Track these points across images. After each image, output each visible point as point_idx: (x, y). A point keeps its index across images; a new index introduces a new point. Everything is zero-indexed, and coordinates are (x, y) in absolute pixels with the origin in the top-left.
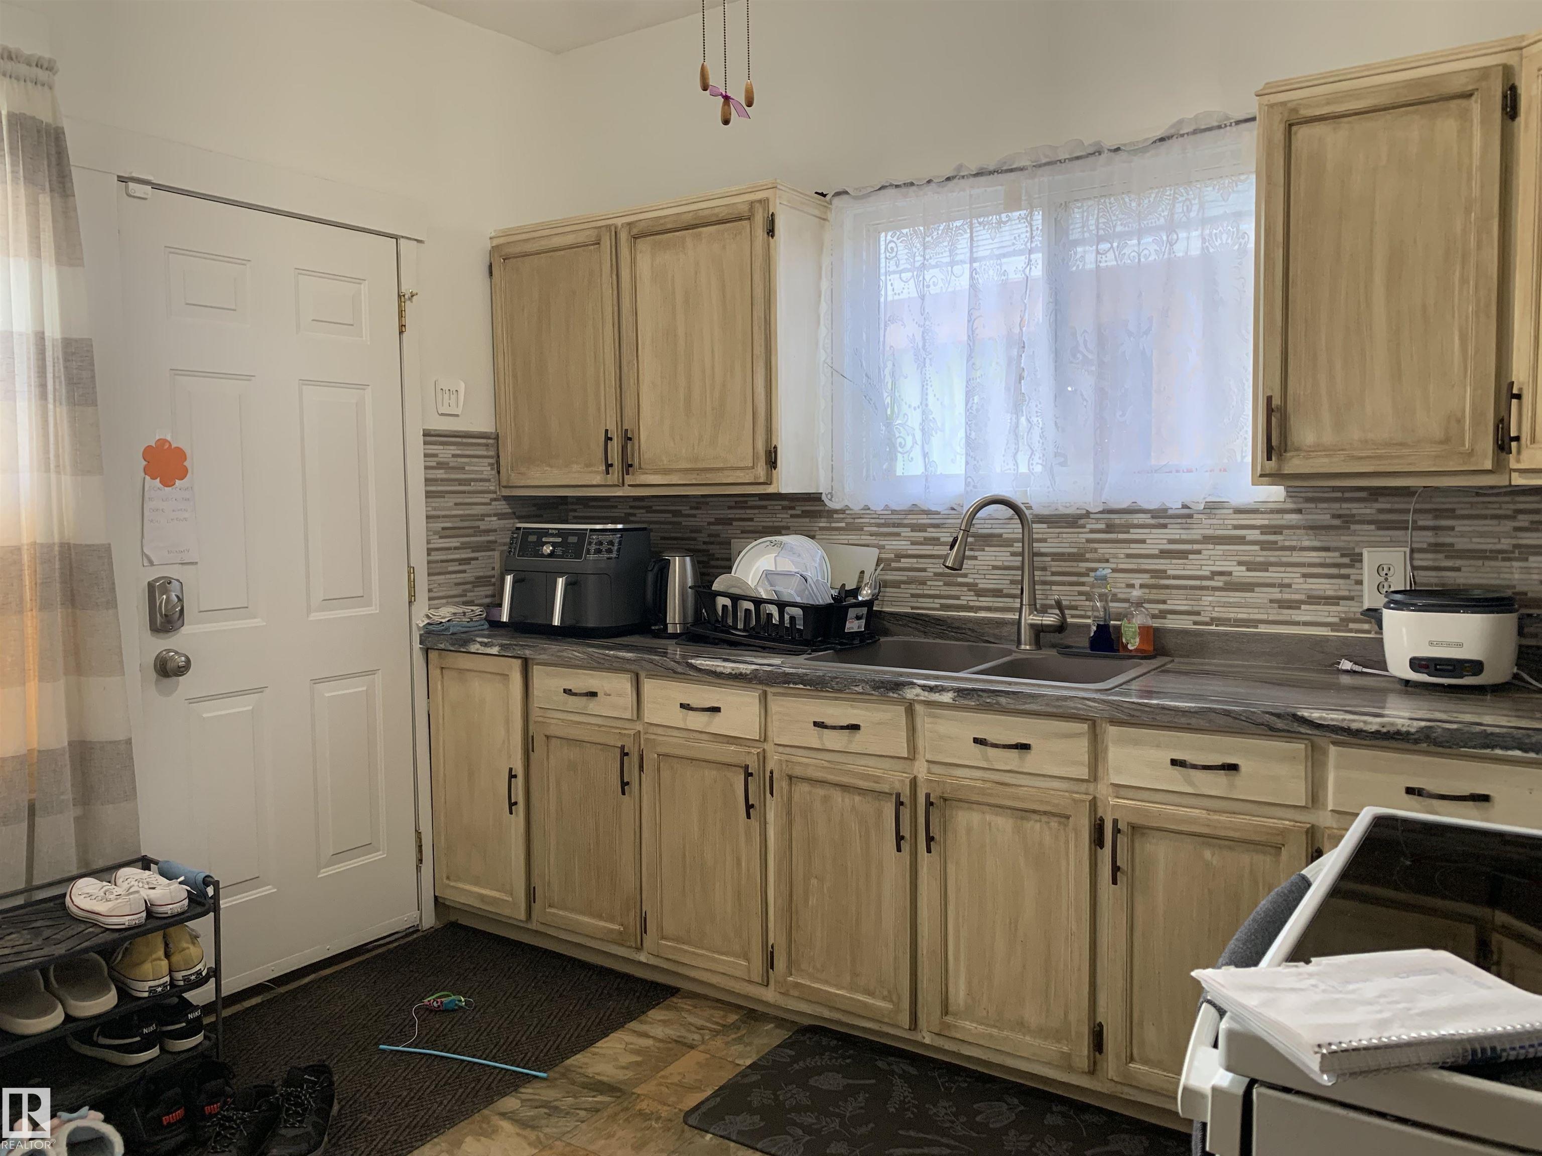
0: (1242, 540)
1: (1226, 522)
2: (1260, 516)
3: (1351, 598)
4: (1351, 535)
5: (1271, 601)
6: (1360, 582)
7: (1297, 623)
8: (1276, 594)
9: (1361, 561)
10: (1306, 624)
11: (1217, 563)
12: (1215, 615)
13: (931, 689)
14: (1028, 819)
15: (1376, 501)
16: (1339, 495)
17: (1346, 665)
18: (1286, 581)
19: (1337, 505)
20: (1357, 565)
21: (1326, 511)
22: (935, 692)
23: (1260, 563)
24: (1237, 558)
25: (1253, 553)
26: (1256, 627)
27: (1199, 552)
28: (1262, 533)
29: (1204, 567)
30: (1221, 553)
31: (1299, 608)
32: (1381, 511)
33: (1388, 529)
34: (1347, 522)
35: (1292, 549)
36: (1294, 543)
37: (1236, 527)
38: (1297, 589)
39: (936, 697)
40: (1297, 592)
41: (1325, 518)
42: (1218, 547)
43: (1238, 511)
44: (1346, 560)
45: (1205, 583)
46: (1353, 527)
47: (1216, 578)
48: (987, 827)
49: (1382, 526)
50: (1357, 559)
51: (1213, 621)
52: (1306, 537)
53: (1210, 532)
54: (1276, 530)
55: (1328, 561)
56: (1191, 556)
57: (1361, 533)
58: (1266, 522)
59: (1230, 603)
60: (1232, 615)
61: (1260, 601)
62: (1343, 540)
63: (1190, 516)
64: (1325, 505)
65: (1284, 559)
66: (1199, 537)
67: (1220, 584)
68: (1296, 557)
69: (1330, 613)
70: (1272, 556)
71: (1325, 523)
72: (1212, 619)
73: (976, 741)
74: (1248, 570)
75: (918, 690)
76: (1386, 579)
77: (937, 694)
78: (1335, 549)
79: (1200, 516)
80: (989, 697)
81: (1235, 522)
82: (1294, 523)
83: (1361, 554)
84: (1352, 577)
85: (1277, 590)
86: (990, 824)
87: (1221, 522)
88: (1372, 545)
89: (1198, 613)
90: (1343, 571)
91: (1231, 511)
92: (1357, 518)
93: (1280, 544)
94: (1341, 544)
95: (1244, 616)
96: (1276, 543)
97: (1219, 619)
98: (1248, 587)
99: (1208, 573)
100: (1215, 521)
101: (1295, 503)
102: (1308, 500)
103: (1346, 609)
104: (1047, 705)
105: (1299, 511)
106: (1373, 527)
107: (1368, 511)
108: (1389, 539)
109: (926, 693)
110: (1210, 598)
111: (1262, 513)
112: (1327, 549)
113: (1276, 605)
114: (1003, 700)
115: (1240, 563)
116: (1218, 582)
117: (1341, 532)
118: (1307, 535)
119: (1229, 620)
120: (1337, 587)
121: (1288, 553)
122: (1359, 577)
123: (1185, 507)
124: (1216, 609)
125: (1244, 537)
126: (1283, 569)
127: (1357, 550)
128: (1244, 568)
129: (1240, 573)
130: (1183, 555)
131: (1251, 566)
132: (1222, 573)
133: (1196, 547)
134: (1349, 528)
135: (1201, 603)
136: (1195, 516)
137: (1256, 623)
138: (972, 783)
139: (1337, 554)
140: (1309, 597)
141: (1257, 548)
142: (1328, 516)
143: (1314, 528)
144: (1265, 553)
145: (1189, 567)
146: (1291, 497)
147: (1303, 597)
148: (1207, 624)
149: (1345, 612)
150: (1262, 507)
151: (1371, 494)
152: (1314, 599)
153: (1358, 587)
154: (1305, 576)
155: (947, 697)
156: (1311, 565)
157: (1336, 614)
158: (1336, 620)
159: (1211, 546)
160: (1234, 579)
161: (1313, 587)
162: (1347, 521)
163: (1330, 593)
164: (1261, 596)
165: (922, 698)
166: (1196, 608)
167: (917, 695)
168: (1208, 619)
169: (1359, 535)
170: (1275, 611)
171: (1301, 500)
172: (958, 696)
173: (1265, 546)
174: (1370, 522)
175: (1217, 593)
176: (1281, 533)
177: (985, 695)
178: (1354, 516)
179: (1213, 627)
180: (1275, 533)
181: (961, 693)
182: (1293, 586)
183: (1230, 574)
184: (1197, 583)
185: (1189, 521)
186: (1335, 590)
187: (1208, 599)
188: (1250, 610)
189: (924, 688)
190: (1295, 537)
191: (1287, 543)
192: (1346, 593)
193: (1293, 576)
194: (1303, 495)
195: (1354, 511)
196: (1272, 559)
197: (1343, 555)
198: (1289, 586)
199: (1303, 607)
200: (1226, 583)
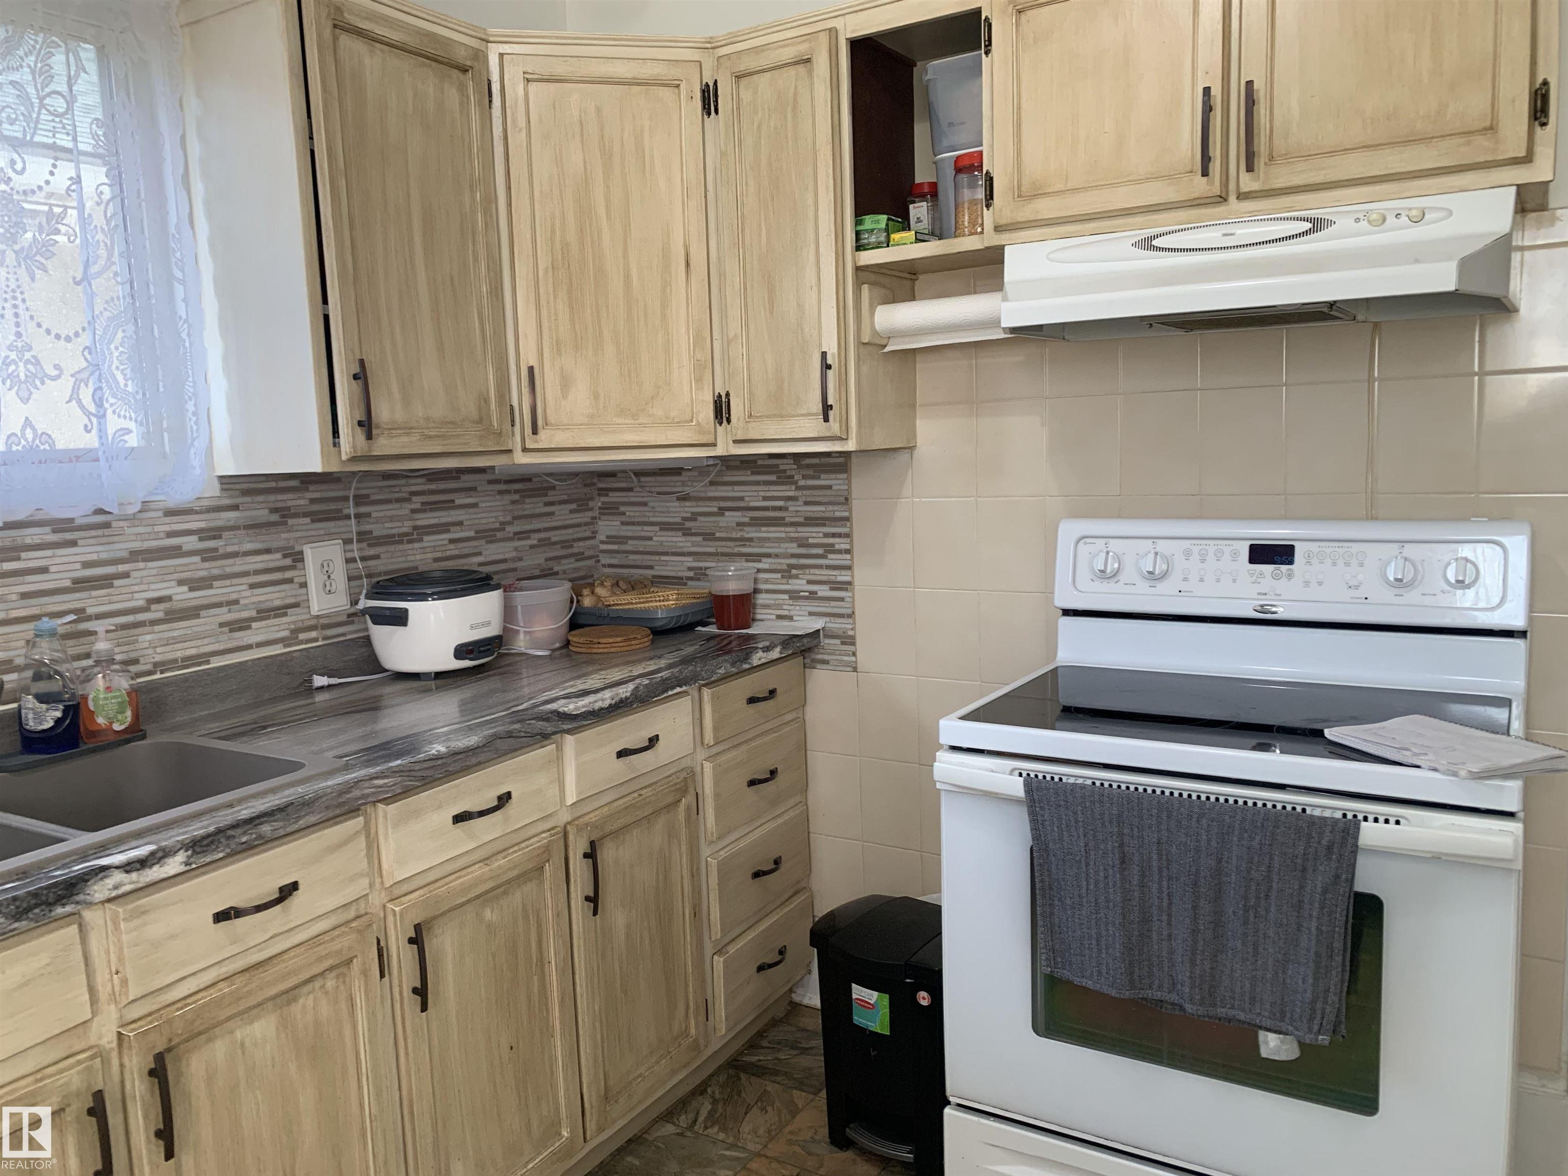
0: (176, 552)
1: (157, 529)
2: (196, 517)
3: (296, 605)
4: (289, 531)
5: (221, 625)
6: (304, 585)
7: (249, 647)
8: (225, 615)
9: (302, 560)
10: (260, 645)
11: (153, 587)
12: (158, 658)
13: (142, 863)
14: (295, 999)
15: (307, 490)
16: (273, 484)
17: (320, 681)
18: (234, 596)
19: (272, 498)
20: (299, 565)
21: (264, 505)
22: (151, 866)
23: (203, 579)
24: (176, 576)
25: (191, 567)
26: (208, 662)
27: (126, 575)
28: (201, 539)
29: (136, 596)
30: (154, 572)
31: (249, 627)
32: (313, 501)
33: (320, 520)
34: (284, 516)
35: (235, 555)
36: (235, 548)
37: (170, 534)
38: (246, 605)
39: (155, 873)
40: (246, 608)
41: (263, 514)
42: (150, 564)
43: (170, 513)
44: (288, 562)
45: (140, 617)
46: (291, 522)
47: (153, 607)
48: (239, 1052)
49: (317, 517)
50: (298, 558)
51: (160, 666)
52: (248, 539)
53: (137, 545)
54: (214, 533)
55: (272, 565)
56: (116, 583)
57: (299, 528)
58: (202, 525)
59: (173, 638)
60: (179, 654)
61: (208, 628)
62: (282, 538)
63: (107, 525)
64: (261, 498)
65: (228, 570)
66: (125, 554)
67: (160, 615)
68: (239, 565)
69: (278, 628)
70: (215, 567)
71: (264, 520)
72: (156, 665)
73: (221, 917)
74: (191, 589)
75: (118, 877)
76: (329, 577)
77: (156, 868)
78: (277, 550)
79: (121, 524)
80: (245, 833)
81: (167, 528)
82: (231, 523)
83: (301, 553)
84: (296, 580)
85: (225, 609)
86: (242, 1045)
87: (149, 529)
88: (311, 540)
89: (136, 661)
90: (288, 574)
91: (160, 514)
92: (293, 511)
93: (221, 551)
94: (281, 544)
95: (193, 652)
96: (216, 550)
97: (163, 663)
98: (192, 613)
99: (141, 603)
100: (142, 530)
101: (230, 497)
102: (246, 493)
103: (294, 618)
104: (327, 808)
105: (236, 507)
106: (308, 520)
107: (302, 502)
108: (322, 532)
109: (134, 875)
110: (148, 637)
111: (197, 513)
112: (268, 551)
113: (226, 629)
114: (266, 829)
115: (181, 583)
116: (157, 612)
117: (280, 528)
118: (248, 535)
119: (175, 661)
120: (283, 594)
121: (231, 561)
122: (302, 580)
123: (100, 511)
124: (159, 650)
125: (179, 547)
126: (228, 582)
127: (297, 548)
128: (185, 588)
129: (182, 595)
130: (106, 582)
131: (195, 585)
132: (159, 600)
133: (122, 568)
134: (286, 523)
135: (138, 646)
136: (114, 524)
137: (204, 658)
138: (214, 993)
139: (278, 556)
140: (258, 612)
141: (197, 559)
142: (266, 512)
143: (254, 527)
144: (207, 565)
145: (115, 598)
146: (226, 490)
147: (253, 613)
148: (150, 673)
149: (294, 622)
150: (196, 506)
151: (302, 482)
152: (265, 613)
153: (303, 591)
154: (252, 586)
155: (174, 865)
156: (257, 572)
157: (286, 626)
158: (286, 633)
159: (141, 565)
160: (175, 605)
161: (262, 598)
162: (285, 514)
163: (277, 603)
164: (209, 621)
165: (128, 888)
166: (133, 655)
167: (116, 887)
168: (149, 667)
169: (297, 531)
170: (225, 637)
171: (237, 493)
172: (195, 853)
173: (208, 555)
174: (305, 515)
175: (157, 628)
176: (220, 537)
177: (239, 831)
178: (289, 508)
179: (158, 676)
180: (214, 538)
181: (197, 846)
182: (242, 602)
183: (169, 599)
184: (130, 619)
185: (107, 532)
186: (282, 598)
187: (146, 638)
188: (199, 642)
189: (127, 867)
190: (236, 541)
191: (230, 549)
192: (292, 600)
193: (238, 589)
194: (238, 486)
195: (290, 503)
196: (216, 572)
197: (285, 556)
198: (236, 602)
199: (254, 625)
200: (167, 613)
